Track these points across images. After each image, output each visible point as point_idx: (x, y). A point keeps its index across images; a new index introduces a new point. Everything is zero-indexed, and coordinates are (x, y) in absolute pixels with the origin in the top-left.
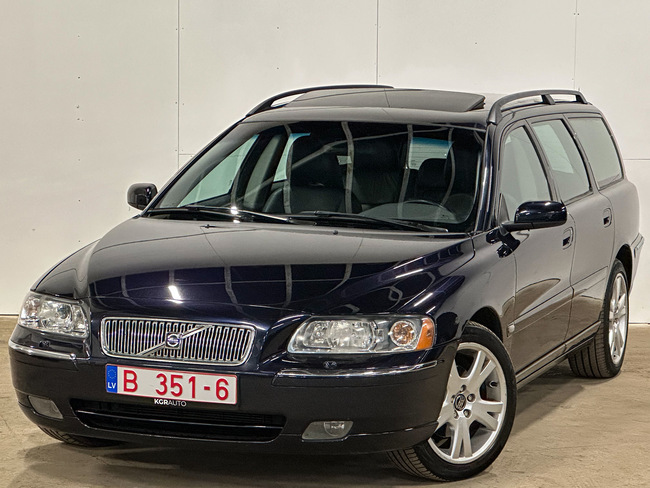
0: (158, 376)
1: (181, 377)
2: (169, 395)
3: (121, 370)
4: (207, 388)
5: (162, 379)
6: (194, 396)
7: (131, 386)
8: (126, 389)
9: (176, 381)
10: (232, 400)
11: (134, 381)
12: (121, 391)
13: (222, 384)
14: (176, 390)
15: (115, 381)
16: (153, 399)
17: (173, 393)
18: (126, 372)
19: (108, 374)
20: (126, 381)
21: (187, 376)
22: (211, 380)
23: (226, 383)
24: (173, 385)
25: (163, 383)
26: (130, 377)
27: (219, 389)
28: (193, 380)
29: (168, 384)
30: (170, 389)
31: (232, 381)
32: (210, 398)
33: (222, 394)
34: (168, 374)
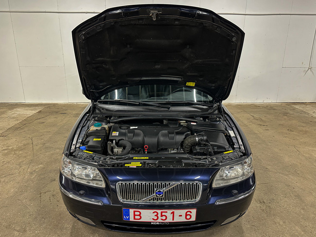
0: (154, 213)
1: (167, 212)
2: (159, 220)
3: (131, 211)
4: (180, 216)
5: (156, 214)
6: (173, 220)
7: (137, 217)
8: (135, 219)
9: (164, 214)
10: (193, 219)
11: (139, 215)
12: (132, 219)
13: (188, 213)
14: (164, 218)
15: (129, 215)
16: (151, 222)
17: (162, 219)
18: (134, 212)
19: (124, 212)
20: (135, 215)
21: (170, 211)
22: (183, 212)
23: (191, 212)
24: (162, 216)
25: (157, 215)
26: (137, 213)
27: (186, 215)
28: (173, 213)
29: (159, 215)
30: (160, 218)
31: (194, 212)
32: (183, 219)
33: (188, 217)
34: (159, 211)
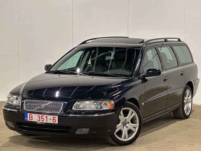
0: (38, 116)
1: (44, 116)
3: (28, 114)
4: (50, 119)
5: (39, 117)
6: (47, 121)
7: (31, 118)
8: (30, 119)
9: (42, 117)
10: (57, 122)
11: (32, 117)
12: (28, 120)
13: (54, 118)
14: (42, 120)
15: (27, 117)
16: (36, 122)
18: (30, 115)
19: (25, 115)
20: (30, 117)
21: (45, 116)
22: (51, 117)
23: (55, 118)
24: (42, 118)
25: (39, 118)
26: (31, 116)
27: (53, 119)
28: (47, 117)
29: (40, 118)
30: (41, 119)
31: (57, 117)
32: (51, 122)
33: (54, 121)
34: (40, 115)
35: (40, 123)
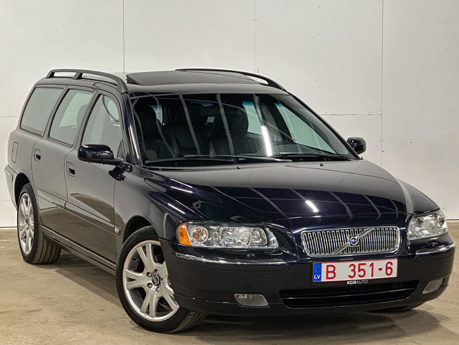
0: (350, 266)
1: (365, 264)
2: (357, 278)
3: (324, 266)
4: (380, 269)
5: (352, 268)
6: (372, 276)
7: (331, 275)
8: (327, 278)
9: (362, 267)
10: (394, 275)
11: (333, 272)
12: (324, 279)
13: (389, 265)
14: (362, 273)
15: (320, 273)
16: (346, 281)
17: (360, 276)
18: (328, 266)
19: (314, 270)
20: (328, 272)
21: (368, 263)
22: (381, 264)
23: (392, 264)
24: (360, 270)
25: (353, 270)
26: (331, 269)
27: (387, 268)
28: (372, 265)
29: (357, 270)
30: (357, 273)
31: (395, 262)
32: (382, 275)
33: (389, 271)
34: (356, 264)
35: (355, 283)
